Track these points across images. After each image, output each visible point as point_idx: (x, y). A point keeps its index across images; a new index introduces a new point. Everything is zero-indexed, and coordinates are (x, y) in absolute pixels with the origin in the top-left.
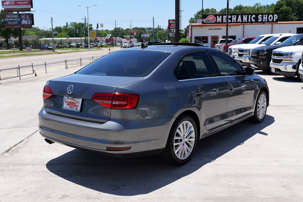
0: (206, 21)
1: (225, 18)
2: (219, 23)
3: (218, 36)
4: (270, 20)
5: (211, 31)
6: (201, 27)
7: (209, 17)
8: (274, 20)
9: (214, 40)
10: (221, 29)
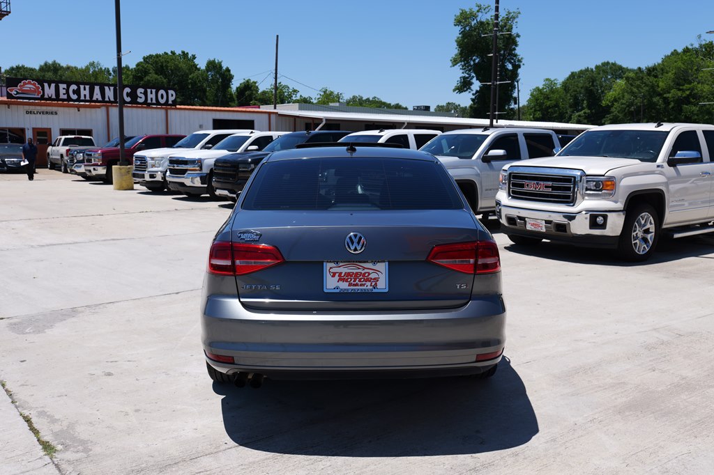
0: (18, 93)
1: (64, 89)
2: (50, 99)
3: (50, 129)
4: (163, 101)
5: (33, 116)
6: (7, 106)
7: (25, 84)
8: (170, 102)
9: (38, 137)
10: (56, 113)
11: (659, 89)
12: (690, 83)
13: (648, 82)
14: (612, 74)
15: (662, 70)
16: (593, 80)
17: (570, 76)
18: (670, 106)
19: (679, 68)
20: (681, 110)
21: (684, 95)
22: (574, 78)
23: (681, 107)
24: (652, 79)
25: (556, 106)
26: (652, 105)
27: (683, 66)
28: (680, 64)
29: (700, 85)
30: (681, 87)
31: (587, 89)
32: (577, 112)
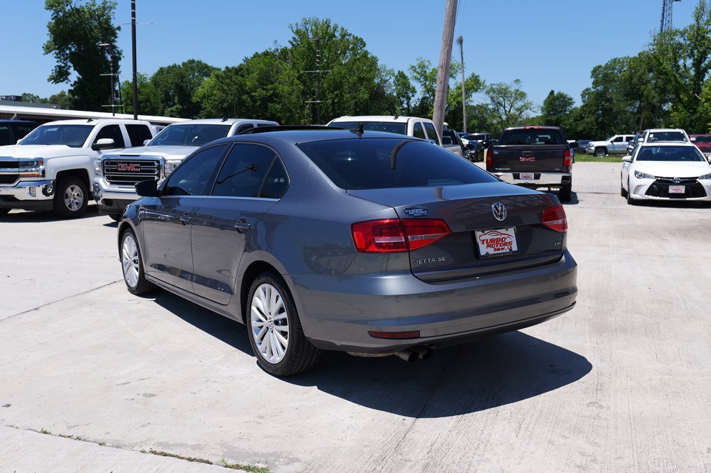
11: (247, 88)
12: (272, 83)
13: (237, 81)
14: (199, 72)
15: (247, 70)
16: (182, 77)
17: (159, 72)
18: (258, 104)
19: (262, 70)
20: (266, 108)
21: (268, 94)
22: (163, 73)
23: (267, 105)
24: (239, 78)
25: (148, 100)
26: (242, 103)
27: (265, 68)
28: (262, 66)
29: (280, 86)
30: (265, 87)
31: (177, 85)
32: (169, 107)
